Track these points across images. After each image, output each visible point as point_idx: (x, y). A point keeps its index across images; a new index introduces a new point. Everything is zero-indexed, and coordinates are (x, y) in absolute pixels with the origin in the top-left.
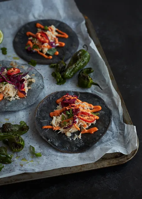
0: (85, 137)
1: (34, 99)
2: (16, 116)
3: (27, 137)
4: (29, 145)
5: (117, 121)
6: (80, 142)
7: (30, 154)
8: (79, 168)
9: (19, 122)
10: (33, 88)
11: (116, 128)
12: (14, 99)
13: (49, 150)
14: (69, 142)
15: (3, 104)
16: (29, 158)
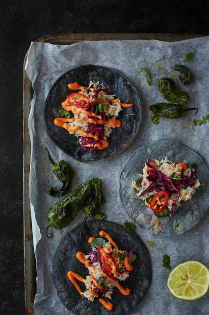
0: (85, 82)
1: (137, 154)
2: (162, 133)
3: (152, 99)
4: (152, 87)
5: (40, 98)
6: (93, 76)
7: (152, 74)
8: (102, 37)
9: (159, 124)
10: (135, 175)
11: (44, 89)
12: (162, 161)
13: (129, 76)
14: (105, 80)
15: (176, 156)
16: (154, 70)
